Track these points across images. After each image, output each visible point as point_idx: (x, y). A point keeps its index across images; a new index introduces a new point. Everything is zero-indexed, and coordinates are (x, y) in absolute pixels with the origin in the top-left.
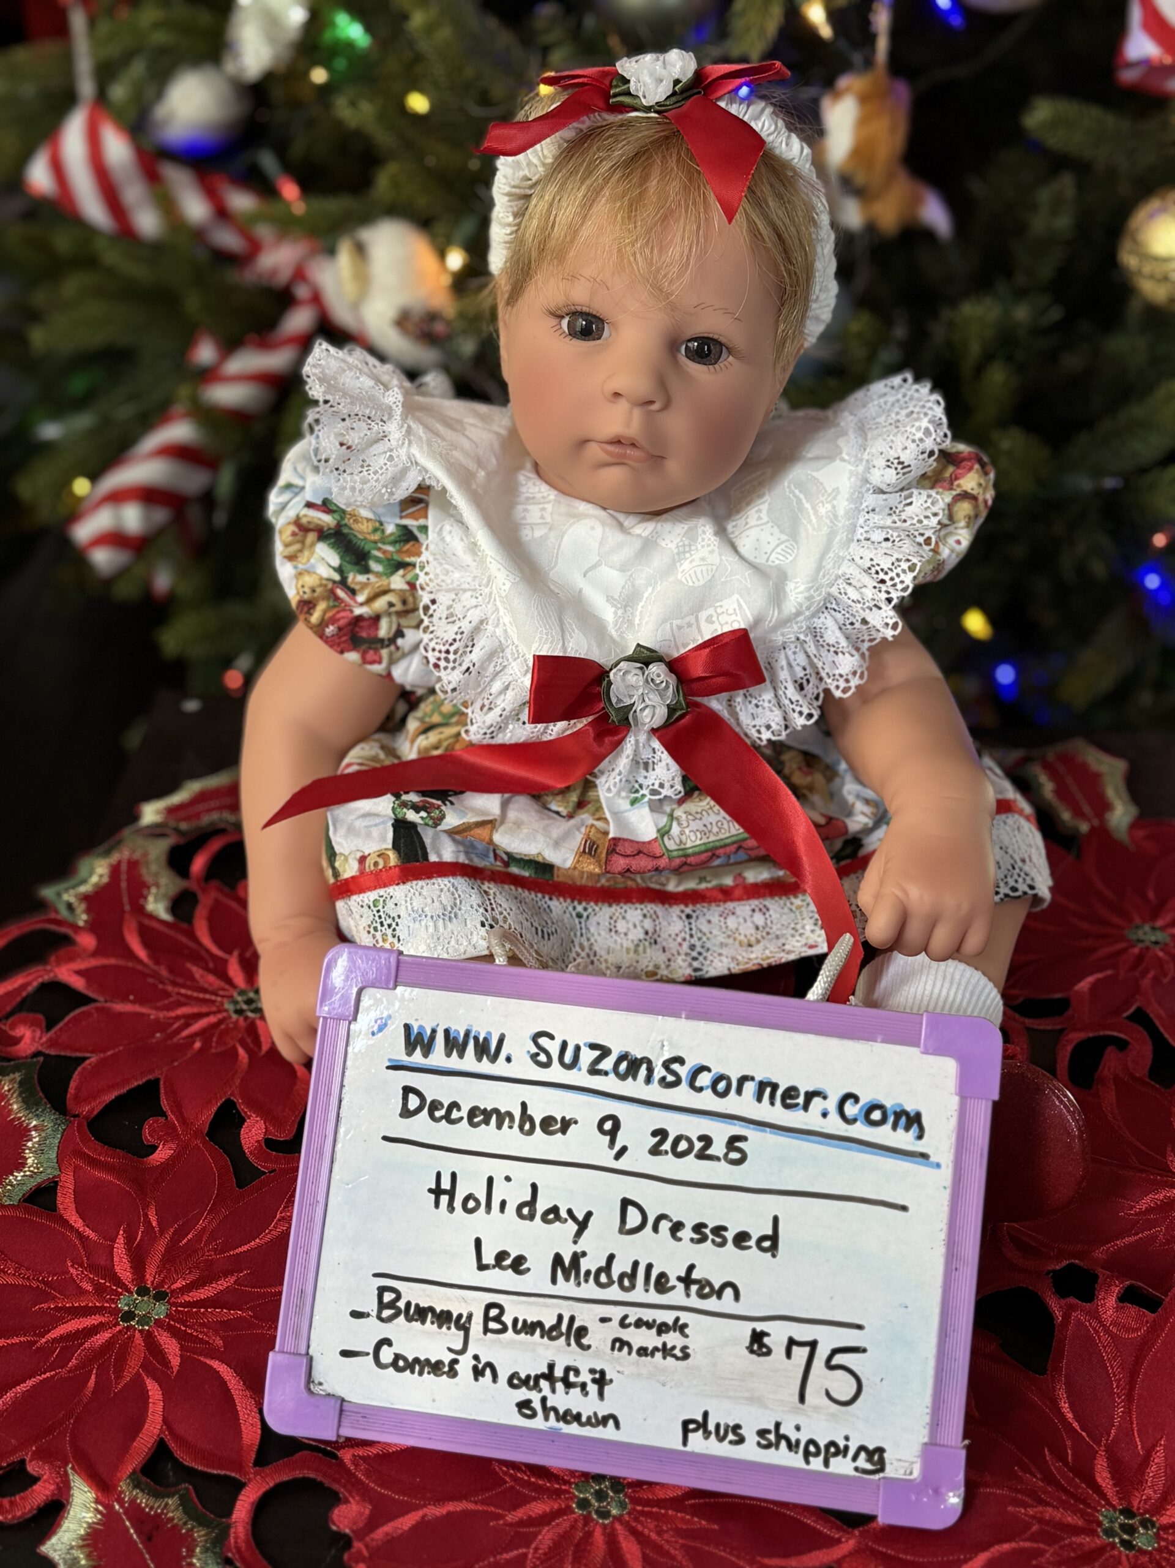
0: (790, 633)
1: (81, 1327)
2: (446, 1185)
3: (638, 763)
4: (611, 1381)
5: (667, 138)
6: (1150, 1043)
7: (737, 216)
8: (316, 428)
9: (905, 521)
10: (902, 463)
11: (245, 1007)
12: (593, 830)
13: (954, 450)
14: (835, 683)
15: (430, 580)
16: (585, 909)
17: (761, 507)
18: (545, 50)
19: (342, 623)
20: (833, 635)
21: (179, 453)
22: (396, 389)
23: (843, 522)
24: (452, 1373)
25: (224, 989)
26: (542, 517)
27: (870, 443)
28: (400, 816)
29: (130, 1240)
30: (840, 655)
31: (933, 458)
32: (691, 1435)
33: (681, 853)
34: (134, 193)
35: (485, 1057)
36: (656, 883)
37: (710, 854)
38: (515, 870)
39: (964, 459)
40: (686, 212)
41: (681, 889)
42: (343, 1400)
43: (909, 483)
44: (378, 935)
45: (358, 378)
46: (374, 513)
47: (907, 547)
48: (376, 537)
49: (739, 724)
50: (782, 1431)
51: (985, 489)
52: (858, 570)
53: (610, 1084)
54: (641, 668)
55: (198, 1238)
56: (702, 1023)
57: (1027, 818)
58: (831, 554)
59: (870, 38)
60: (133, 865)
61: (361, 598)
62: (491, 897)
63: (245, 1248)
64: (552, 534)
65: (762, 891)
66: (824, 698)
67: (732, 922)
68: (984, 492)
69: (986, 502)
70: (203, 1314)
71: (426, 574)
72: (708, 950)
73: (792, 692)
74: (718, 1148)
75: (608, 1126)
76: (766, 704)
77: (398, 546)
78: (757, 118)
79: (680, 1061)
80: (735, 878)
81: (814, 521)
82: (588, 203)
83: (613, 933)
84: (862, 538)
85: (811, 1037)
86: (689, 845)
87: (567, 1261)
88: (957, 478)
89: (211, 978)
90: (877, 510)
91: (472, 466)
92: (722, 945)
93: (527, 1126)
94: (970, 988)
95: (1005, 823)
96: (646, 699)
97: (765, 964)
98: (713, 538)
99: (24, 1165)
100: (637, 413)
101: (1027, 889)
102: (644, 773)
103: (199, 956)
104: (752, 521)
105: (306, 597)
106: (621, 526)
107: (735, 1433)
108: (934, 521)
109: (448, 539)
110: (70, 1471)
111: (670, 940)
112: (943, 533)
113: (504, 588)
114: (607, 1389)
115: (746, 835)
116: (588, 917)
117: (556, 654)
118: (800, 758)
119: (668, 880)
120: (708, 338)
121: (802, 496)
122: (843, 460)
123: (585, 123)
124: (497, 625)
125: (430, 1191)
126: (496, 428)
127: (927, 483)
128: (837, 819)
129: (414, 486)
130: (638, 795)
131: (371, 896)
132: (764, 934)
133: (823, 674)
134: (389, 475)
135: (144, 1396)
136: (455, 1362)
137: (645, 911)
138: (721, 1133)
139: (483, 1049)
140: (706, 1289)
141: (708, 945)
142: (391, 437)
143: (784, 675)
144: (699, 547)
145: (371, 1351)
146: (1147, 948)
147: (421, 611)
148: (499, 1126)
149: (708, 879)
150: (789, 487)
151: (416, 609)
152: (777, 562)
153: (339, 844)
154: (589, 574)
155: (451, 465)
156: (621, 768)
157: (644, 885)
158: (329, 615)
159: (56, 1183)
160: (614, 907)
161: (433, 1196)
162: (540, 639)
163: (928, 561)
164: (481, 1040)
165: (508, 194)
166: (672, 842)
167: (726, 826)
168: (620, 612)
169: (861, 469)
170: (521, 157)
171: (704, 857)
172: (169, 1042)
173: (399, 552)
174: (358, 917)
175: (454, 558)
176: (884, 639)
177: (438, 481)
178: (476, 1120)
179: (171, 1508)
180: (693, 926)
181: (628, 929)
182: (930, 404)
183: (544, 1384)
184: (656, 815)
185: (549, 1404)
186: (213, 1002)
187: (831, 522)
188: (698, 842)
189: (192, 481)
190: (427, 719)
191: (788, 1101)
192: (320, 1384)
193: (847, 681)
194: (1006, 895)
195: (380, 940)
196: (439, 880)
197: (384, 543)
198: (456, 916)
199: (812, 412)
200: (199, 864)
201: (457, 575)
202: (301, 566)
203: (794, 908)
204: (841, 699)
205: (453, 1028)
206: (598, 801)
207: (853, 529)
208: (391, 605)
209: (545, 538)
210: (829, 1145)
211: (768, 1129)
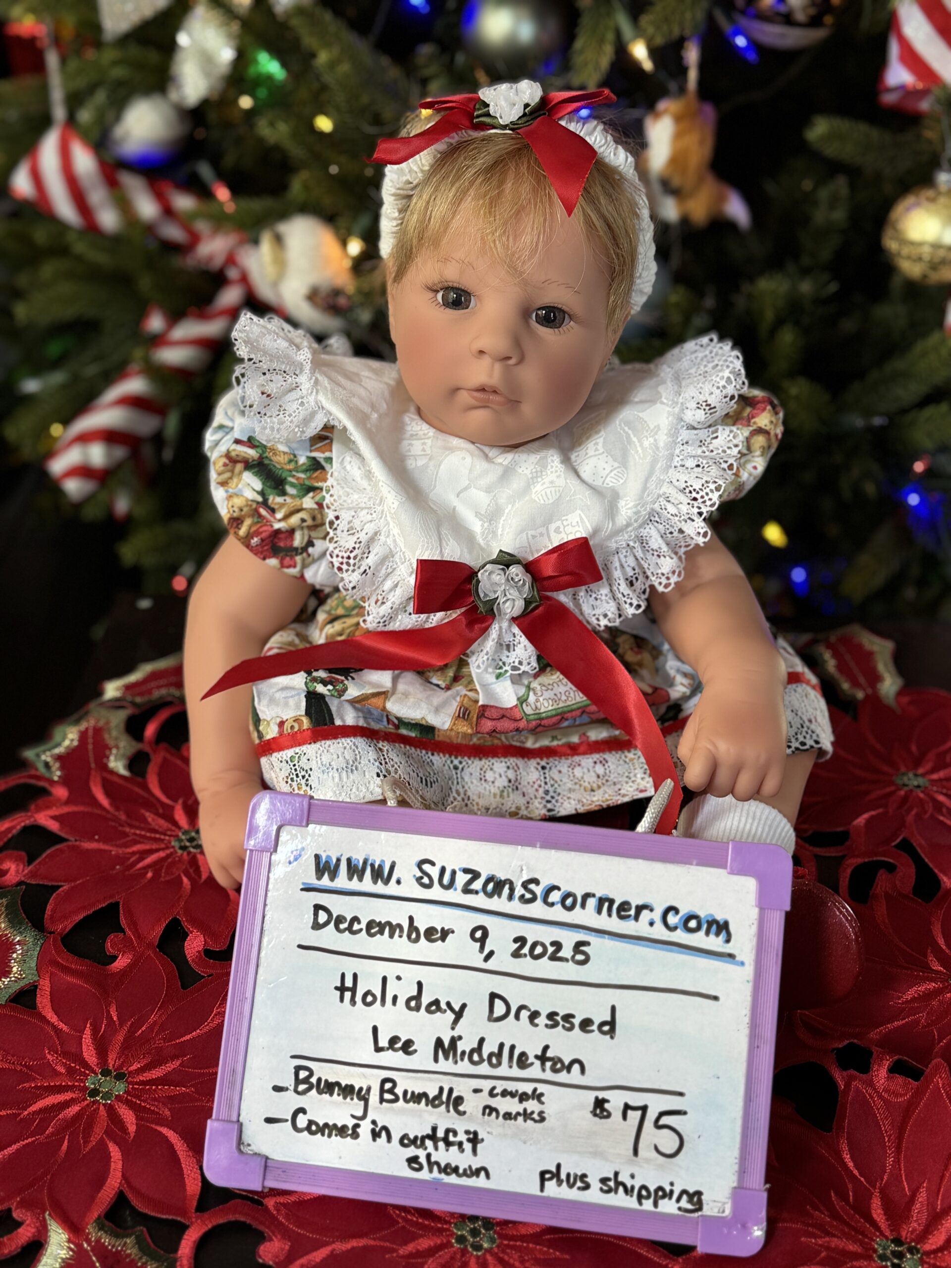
0: (622, 540)
1: (56, 1102)
2: (349, 983)
3: (501, 645)
4: (483, 1140)
5: (519, 149)
6: (914, 866)
7: (576, 210)
8: (242, 380)
9: (712, 451)
10: (710, 405)
11: (188, 844)
12: (466, 699)
13: (751, 395)
14: (659, 580)
15: (334, 500)
16: (461, 763)
17: (598, 441)
18: (424, 82)
19: (264, 535)
20: (656, 542)
21: (134, 402)
22: (306, 349)
23: (663, 453)
24: (355, 1135)
25: (171, 830)
26: (424, 450)
27: (683, 389)
28: (311, 689)
29: (95, 1030)
30: (662, 558)
31: (733, 401)
32: (547, 1183)
33: (536, 717)
34: (97, 196)
35: (379, 881)
36: (517, 741)
37: (559, 717)
38: (404, 731)
39: (759, 402)
40: (535, 208)
41: (537, 745)
42: (267, 1158)
43: (716, 421)
44: (295, 784)
45: (276, 340)
46: (290, 448)
47: (714, 471)
48: (292, 466)
49: (582, 614)
50: (620, 1179)
51: (776, 425)
52: (676, 490)
53: (479, 901)
54: (503, 569)
55: (151, 1028)
56: (553, 851)
57: (814, 687)
58: (654, 478)
59: (683, 71)
60: (98, 731)
61: (279, 515)
62: (385, 753)
63: (188, 1037)
64: (431, 463)
65: (602, 747)
66: (650, 592)
67: (578, 772)
68: (775, 428)
69: (776, 435)
70: (155, 1090)
71: (331, 496)
72: (559, 794)
73: (624, 587)
74: (567, 952)
75: (478, 934)
76: (604, 598)
77: (308, 474)
78: (590, 134)
79: (536, 881)
80: (580, 737)
81: (640, 451)
82: (458, 201)
83: (483, 782)
84: (678, 465)
85: (640, 861)
86: (543, 710)
87: (446, 1043)
88: (753, 417)
89: (162, 822)
90: (690, 442)
91: (367, 409)
92: (570, 790)
93: (414, 936)
94: (769, 822)
95: (795, 691)
96: (507, 594)
97: (605, 805)
98: (560, 466)
99: (10, 972)
100: (498, 367)
101: (813, 743)
102: (506, 653)
103: (151, 804)
104: (591, 452)
105: (235, 515)
106: (486, 456)
107: (582, 1181)
108: (735, 451)
109: (348, 467)
110: (47, 1217)
111: (529, 787)
112: (742, 461)
113: (392, 506)
114: (479, 1147)
115: (588, 702)
116: (463, 769)
117: (435, 558)
118: (632, 640)
119: (527, 738)
120: (554, 307)
121: (630, 432)
122: (662, 403)
123: (454, 138)
124: (388, 536)
125: (336, 988)
126: (386, 380)
127: (730, 421)
128: (662, 689)
129: (321, 426)
130: (502, 671)
131: (288, 753)
132: (604, 781)
133: (649, 573)
134: (301, 417)
135: (107, 1158)
136: (357, 1126)
137: (508, 764)
138: (569, 939)
139: (377, 874)
140: (558, 1065)
141: (559, 790)
142: (302, 387)
143: (617, 574)
144: (549, 472)
145: (289, 1118)
146: (911, 791)
147: (327, 525)
148: (391, 936)
149: (559, 737)
150: (620, 425)
151: (323, 524)
152: (611, 484)
153: (264, 712)
154: (461, 495)
155: (351, 409)
156: (488, 649)
157: (507, 743)
158: (254, 529)
159: (36, 987)
160: (484, 761)
161: (338, 993)
162: (423, 546)
163: (731, 483)
164: (376, 866)
165: (394, 195)
166: (529, 708)
167: (572, 695)
168: (486, 525)
169: (677, 410)
170: (404, 165)
171: (554, 720)
172: (127, 873)
173: (309, 478)
174: (278, 770)
175: (354, 483)
176: (697, 545)
177: (340, 422)
178: (373, 931)
179: (129, 1246)
180: (547, 775)
181: (495, 778)
182: (731, 359)
183: (429, 1143)
184: (516, 686)
185: (433, 1159)
186: (163, 840)
187: (654, 452)
188: (550, 708)
189: (146, 425)
190: (333, 612)
191: (623, 913)
192: (249, 1145)
193: (668, 578)
194: (797, 749)
195: (296, 789)
196: (343, 740)
197: (297, 472)
198: (356, 769)
199: (638, 366)
200: (151, 730)
201: (356, 496)
202: (230, 490)
203: (627, 760)
204: (663, 593)
205: (354, 857)
206: (470, 676)
207: (671, 457)
208: (303, 520)
209: (426, 466)
210: (655, 948)
211: (606, 936)
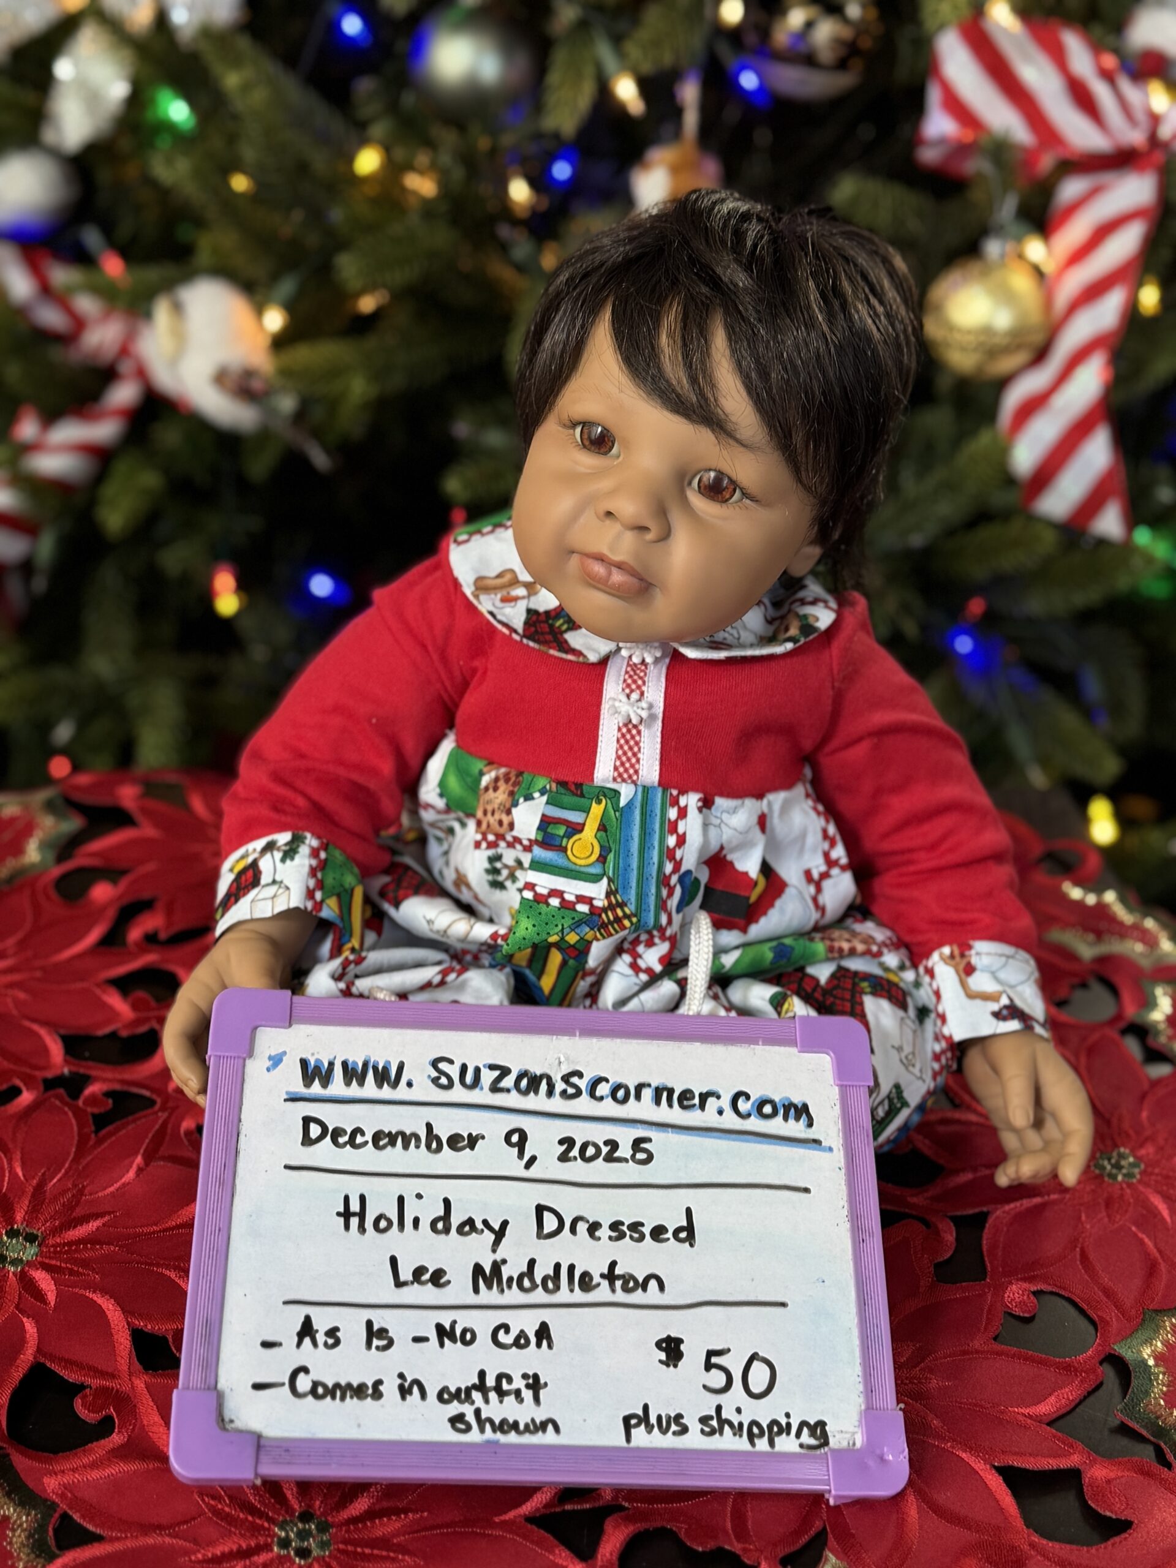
2: (355, 1207)
4: (546, 1385)
24: (377, 1395)
32: (633, 1431)
35: (385, 1085)
42: (259, 1437)
50: (724, 1416)
56: (595, 1039)
74: (624, 1151)
75: (515, 1138)
87: (488, 1270)
93: (434, 1145)
107: (677, 1423)
114: (542, 1393)
125: (339, 1214)
136: (379, 1382)
138: (625, 1137)
139: (382, 1077)
140: (631, 1283)
145: (287, 1382)
148: (406, 1147)
161: (341, 1220)
164: (380, 1068)
178: (381, 1143)
183: (476, 1396)
185: (484, 1416)
191: (685, 1103)
192: (233, 1421)
205: (351, 1060)
210: (729, 1139)
211: (670, 1130)
